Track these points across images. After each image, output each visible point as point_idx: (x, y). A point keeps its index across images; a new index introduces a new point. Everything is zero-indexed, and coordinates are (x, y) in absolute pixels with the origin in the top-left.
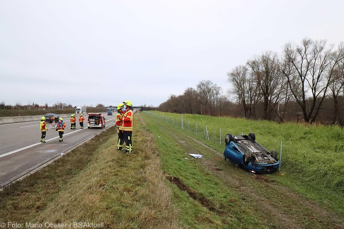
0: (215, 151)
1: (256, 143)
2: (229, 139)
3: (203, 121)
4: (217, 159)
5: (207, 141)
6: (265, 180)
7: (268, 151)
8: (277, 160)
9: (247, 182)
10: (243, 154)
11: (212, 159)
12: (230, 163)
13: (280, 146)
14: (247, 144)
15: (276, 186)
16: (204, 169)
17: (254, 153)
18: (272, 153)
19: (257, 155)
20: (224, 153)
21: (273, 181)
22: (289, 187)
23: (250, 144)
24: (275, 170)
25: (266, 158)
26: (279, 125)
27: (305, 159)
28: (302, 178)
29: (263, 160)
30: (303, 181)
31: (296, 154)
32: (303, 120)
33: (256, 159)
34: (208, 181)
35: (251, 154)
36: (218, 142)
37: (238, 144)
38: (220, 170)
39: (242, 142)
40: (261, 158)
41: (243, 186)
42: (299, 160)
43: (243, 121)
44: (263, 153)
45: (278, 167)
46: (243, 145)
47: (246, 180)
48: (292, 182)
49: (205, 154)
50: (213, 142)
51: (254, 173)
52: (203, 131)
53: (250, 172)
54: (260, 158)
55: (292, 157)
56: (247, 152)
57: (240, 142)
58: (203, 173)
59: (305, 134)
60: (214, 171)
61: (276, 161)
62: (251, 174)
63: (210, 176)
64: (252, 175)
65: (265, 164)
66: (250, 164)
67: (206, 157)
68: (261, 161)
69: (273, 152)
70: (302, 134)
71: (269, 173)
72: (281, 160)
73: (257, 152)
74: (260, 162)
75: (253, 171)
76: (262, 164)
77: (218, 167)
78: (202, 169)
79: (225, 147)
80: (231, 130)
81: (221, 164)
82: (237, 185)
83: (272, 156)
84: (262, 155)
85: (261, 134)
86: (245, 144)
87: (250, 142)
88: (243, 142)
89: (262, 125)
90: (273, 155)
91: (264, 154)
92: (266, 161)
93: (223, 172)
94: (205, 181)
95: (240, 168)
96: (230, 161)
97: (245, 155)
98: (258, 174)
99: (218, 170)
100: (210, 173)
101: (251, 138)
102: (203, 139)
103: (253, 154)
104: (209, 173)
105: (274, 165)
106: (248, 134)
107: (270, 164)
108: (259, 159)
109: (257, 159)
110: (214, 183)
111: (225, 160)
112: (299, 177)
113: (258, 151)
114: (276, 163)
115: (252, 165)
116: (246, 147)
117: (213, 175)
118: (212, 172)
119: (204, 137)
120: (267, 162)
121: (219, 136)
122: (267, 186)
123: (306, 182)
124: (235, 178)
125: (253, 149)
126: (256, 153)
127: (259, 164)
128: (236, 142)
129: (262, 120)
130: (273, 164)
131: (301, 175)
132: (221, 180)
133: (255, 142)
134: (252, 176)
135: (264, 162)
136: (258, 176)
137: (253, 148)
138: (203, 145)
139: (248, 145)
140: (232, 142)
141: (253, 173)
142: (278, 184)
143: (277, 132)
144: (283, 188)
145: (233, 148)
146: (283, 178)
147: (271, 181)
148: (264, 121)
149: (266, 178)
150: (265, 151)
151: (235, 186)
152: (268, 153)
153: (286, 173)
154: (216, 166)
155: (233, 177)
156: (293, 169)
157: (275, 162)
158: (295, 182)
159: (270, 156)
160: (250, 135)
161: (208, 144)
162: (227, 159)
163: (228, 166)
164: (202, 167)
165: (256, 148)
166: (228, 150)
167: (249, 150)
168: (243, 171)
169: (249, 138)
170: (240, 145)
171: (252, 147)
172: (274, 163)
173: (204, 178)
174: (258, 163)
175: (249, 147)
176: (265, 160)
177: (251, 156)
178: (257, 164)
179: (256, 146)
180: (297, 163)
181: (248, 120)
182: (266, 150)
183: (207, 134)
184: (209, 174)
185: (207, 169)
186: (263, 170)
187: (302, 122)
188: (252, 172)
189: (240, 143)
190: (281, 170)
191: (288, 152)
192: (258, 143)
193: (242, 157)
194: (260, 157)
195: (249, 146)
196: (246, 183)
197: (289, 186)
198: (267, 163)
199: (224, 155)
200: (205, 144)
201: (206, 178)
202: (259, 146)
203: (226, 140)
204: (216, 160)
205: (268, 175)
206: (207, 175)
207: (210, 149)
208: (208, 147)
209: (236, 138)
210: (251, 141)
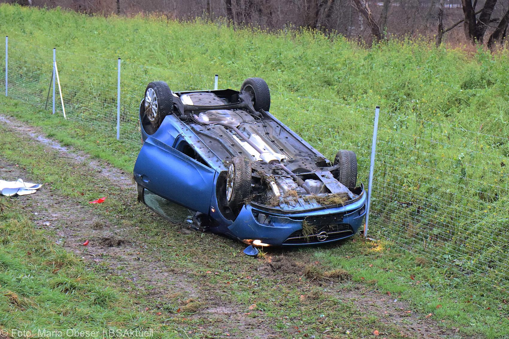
0: (93, 164)
1: (272, 124)
2: (159, 106)
3: (37, 33)
4: (102, 196)
5: (56, 121)
6: (309, 275)
7: (320, 155)
8: (358, 191)
9: (235, 286)
10: (220, 170)
11: (82, 199)
12: (162, 211)
13: (368, 134)
14: (234, 126)
15: (352, 296)
16: (43, 241)
17: (263, 163)
18: (337, 162)
19: (275, 172)
20: (137, 169)
21: (339, 278)
22: (403, 296)
23: (247, 126)
24: (350, 233)
25: (311, 183)
26: (366, 53)
27: (466, 184)
28: (450, 261)
29: (299, 193)
30: (455, 270)
31: (433, 162)
32: (461, 32)
33: (271, 189)
34: (67, 290)
35: (253, 171)
36: (107, 123)
37: (198, 128)
38: (119, 243)
39: (216, 120)
40: (294, 185)
41: (216, 305)
42: (443, 189)
43: (217, 35)
44: (300, 163)
45: (360, 222)
46: (217, 131)
47: (228, 278)
48: (413, 277)
49: (50, 179)
50: (84, 128)
51: (265, 249)
52: (36, 78)
53: (246, 245)
54: (288, 184)
55: (415, 175)
56: (237, 160)
57: (204, 118)
58: (43, 261)
59: (465, 86)
60: (90, 248)
61: (351, 195)
62: (252, 253)
63: (73, 270)
64: (256, 257)
65: (307, 207)
66: (247, 210)
67: (53, 193)
68: (293, 196)
69: (343, 160)
70: (457, 87)
71: (324, 246)
72: (374, 191)
73: (277, 161)
74: (287, 203)
75: (257, 242)
76: (298, 208)
77: (106, 233)
78: (36, 243)
79: (138, 144)
80: (167, 73)
81: (122, 218)
82: (191, 301)
83: (336, 174)
84: (299, 170)
85: (292, 88)
86: (227, 127)
87: (249, 118)
88: (219, 120)
89: (300, 50)
90: (343, 172)
91: (304, 167)
92: (311, 195)
93: (129, 250)
94: (50, 293)
95: (208, 231)
96: (162, 205)
97: (226, 173)
98: (279, 253)
99: (108, 243)
100: (75, 261)
101: (254, 100)
102: (41, 115)
103: (259, 170)
104: (70, 256)
105: (345, 213)
106: (241, 84)
107: (328, 208)
108: (286, 187)
109: (275, 187)
110: (93, 298)
111: (141, 198)
112: (438, 257)
113: (280, 156)
114: (352, 203)
115: (256, 214)
116: (232, 140)
117: (88, 267)
118: (82, 254)
119: (41, 106)
120: (319, 202)
121: (114, 100)
122: (316, 297)
123: (467, 274)
124: (183, 273)
125: (261, 148)
126: (272, 162)
127: (286, 208)
128: (189, 121)
129: (300, 32)
130: (340, 206)
131: (448, 246)
132: (124, 283)
133: (269, 118)
134: (255, 262)
135: (306, 201)
136: (279, 261)
137: (261, 143)
138: (40, 139)
139: (239, 132)
140: (170, 120)
141: (259, 247)
142: (358, 289)
143: (359, 81)
144: (379, 303)
145: (174, 146)
146: (378, 262)
147: (332, 276)
148: (307, 35)
149: (309, 267)
150: (309, 156)
151: (184, 304)
152: (322, 164)
153: (393, 244)
154: (98, 226)
155: (173, 271)
156: (417, 228)
157: (350, 199)
158: (425, 277)
159: (328, 173)
160: (248, 86)
161: (61, 134)
162: (149, 197)
163: (155, 225)
164: (39, 232)
165: (273, 143)
166: (155, 154)
167: (242, 152)
168: (219, 242)
169: (242, 100)
170: (206, 132)
171: (257, 139)
172: (347, 204)
173: (45, 277)
174: (279, 205)
175: (243, 140)
176: (308, 193)
177: (253, 177)
178: (278, 208)
179: (272, 134)
180: (434, 198)
181: (238, 31)
182: (314, 150)
183: (58, 93)
184: (71, 263)
185: (60, 242)
186: (299, 232)
187: (455, 41)
188: (254, 246)
189: (204, 125)
190: (372, 234)
191: (399, 157)
192: (282, 124)
193: (215, 183)
194: (288, 181)
195: (245, 135)
196: (231, 289)
197: (400, 293)
198: (316, 206)
199: (135, 178)
200: (50, 136)
201: (53, 281)
202: (284, 134)
203: (144, 110)
204: (100, 201)
205: (319, 254)
206: (60, 266)
207: (74, 155)
208: (64, 149)
209: (187, 100)
210: (250, 112)
